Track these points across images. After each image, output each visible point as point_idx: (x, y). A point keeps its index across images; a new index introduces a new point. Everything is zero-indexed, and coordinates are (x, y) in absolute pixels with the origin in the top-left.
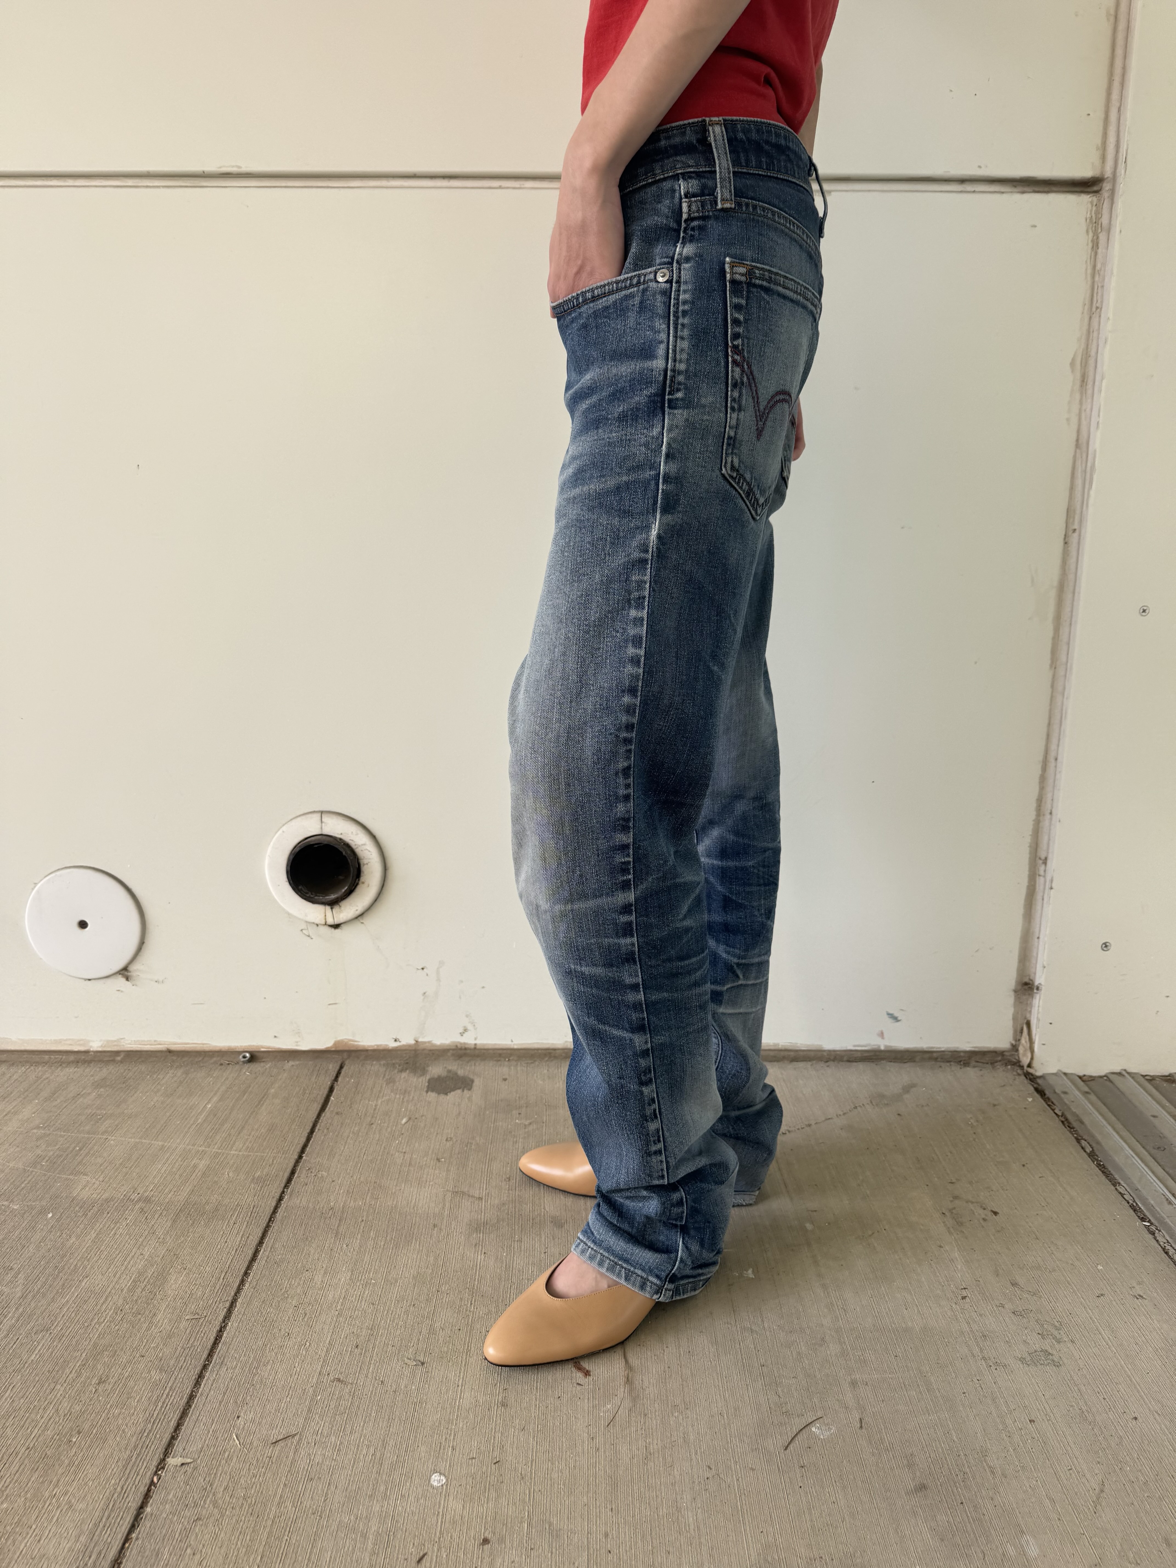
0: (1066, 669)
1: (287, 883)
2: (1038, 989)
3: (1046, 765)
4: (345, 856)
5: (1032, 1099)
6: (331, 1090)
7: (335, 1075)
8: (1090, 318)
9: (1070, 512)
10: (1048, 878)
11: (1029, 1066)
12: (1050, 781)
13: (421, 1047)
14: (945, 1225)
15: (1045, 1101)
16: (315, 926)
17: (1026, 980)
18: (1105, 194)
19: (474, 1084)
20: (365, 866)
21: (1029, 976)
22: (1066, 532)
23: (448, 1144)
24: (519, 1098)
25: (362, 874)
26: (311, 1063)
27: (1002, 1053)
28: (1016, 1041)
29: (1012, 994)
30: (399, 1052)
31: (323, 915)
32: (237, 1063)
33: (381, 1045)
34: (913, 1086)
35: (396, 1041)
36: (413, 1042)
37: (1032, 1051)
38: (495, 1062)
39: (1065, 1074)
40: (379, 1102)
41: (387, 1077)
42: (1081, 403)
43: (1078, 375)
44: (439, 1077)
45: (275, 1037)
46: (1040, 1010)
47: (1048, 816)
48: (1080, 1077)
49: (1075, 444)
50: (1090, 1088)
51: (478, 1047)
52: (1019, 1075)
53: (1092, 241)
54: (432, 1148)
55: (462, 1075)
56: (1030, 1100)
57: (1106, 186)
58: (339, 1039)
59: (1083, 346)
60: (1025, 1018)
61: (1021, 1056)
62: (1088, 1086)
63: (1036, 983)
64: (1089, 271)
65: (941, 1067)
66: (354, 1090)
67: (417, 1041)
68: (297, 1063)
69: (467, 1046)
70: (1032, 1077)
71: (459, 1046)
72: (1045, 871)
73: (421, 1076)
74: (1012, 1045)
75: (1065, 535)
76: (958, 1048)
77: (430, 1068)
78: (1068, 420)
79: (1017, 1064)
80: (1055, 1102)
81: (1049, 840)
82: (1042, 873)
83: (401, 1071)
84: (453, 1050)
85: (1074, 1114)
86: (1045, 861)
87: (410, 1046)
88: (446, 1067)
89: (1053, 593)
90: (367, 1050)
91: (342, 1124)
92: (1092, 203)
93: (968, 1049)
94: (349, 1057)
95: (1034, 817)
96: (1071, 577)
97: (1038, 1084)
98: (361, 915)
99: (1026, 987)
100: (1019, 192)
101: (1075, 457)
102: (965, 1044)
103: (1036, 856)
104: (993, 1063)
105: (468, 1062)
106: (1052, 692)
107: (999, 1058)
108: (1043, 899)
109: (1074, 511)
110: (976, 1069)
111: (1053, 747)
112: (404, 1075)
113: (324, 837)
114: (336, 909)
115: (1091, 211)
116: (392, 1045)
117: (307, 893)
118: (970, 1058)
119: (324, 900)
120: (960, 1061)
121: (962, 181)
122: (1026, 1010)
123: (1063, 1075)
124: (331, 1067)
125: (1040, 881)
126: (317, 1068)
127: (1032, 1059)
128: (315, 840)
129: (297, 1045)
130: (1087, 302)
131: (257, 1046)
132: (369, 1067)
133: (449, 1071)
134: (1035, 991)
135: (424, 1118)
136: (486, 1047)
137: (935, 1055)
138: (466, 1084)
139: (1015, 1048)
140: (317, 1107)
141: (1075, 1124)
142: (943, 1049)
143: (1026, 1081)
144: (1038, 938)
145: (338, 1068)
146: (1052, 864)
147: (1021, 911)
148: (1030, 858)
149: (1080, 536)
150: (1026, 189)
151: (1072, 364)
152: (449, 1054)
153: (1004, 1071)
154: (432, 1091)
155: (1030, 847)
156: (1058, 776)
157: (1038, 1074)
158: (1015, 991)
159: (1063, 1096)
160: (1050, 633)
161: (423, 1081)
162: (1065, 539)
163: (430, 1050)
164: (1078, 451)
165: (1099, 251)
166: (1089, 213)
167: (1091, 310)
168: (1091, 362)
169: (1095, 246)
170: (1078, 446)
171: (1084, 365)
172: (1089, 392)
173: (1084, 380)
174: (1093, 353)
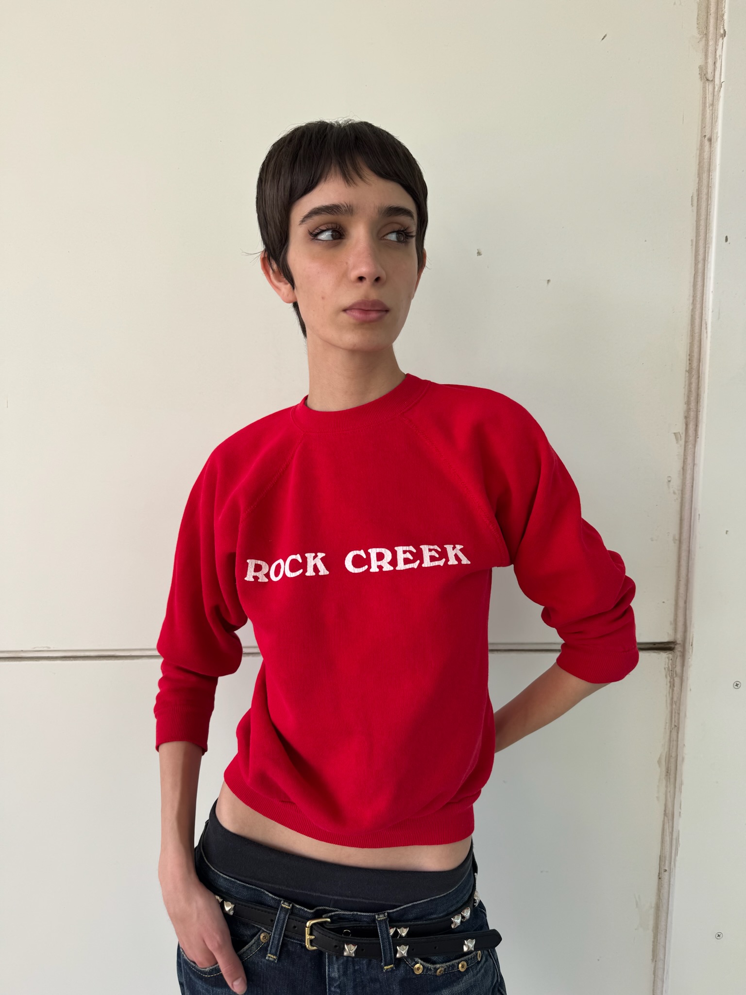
8: (671, 731)
9: (662, 859)
18: (678, 651)
22: (660, 870)
42: (667, 787)
43: (664, 769)
49: (663, 813)
53: (670, 682)
57: (678, 648)
59: (666, 750)
64: (669, 701)
75: (659, 873)
78: (658, 798)
89: (652, 912)
92: (668, 658)
96: (665, 901)
101: (664, 821)
106: (655, 977)
109: (665, 857)
130: (668, 722)
149: (669, 874)
151: (659, 762)
160: (651, 939)
162: (659, 875)
164: (666, 818)
165: (675, 689)
166: (667, 664)
167: (671, 727)
168: (673, 760)
169: (672, 685)
170: (665, 814)
171: (668, 762)
172: (672, 780)
173: (668, 772)
174: (674, 755)
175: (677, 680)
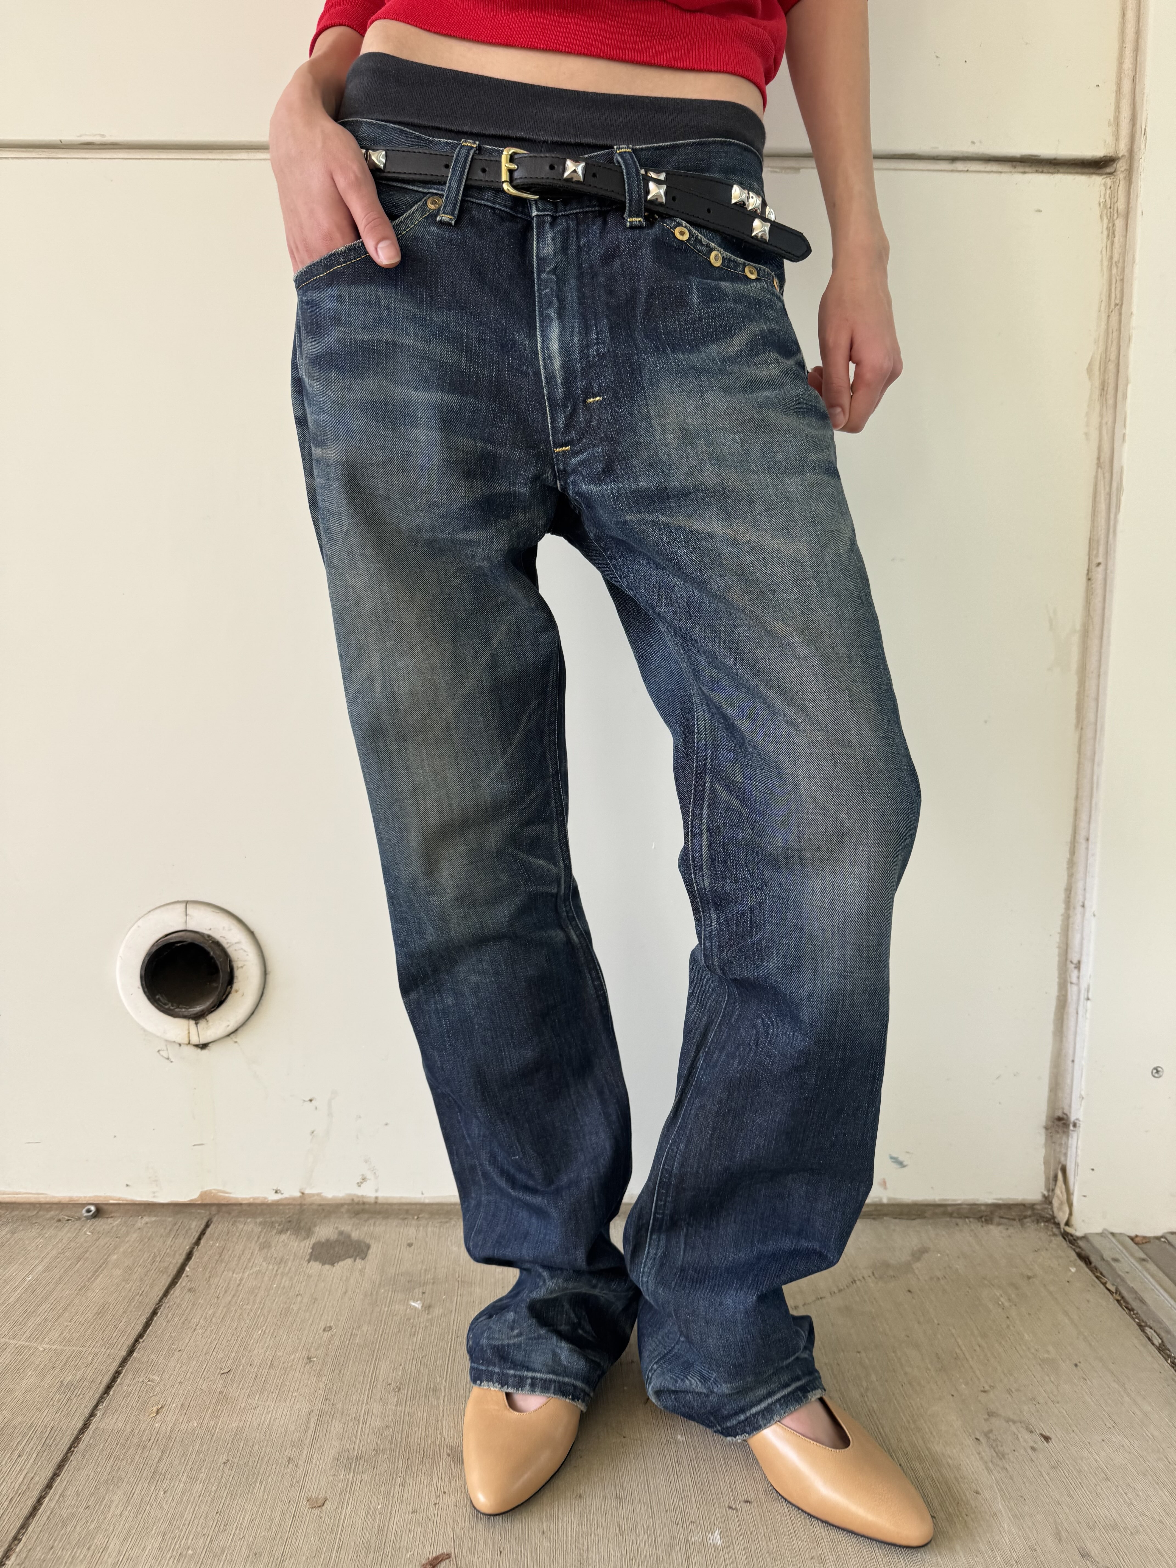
0: (1096, 731)
1: (141, 991)
2: (1075, 1125)
3: (1074, 847)
4: (212, 958)
5: (1076, 1268)
6: (189, 1256)
7: (196, 1237)
8: (1109, 316)
9: (1092, 543)
10: (1083, 986)
11: (1067, 1224)
12: (1081, 868)
13: (308, 1200)
14: (982, 1458)
15: (1092, 1271)
16: (178, 1045)
17: (1059, 1113)
18: (1121, 176)
19: (370, 1252)
20: (240, 970)
21: (1063, 1109)
22: (1089, 566)
23: (326, 1334)
24: (426, 1270)
25: (235, 980)
26: (170, 1219)
27: (1032, 1206)
28: (1048, 1191)
29: (1043, 1131)
30: (281, 1207)
31: (187, 1032)
32: (79, 1219)
33: (258, 1198)
34: (924, 1251)
35: (276, 1192)
36: (297, 1194)
37: (1070, 1205)
38: (400, 1221)
39: (1113, 1234)
40: (246, 1275)
41: (261, 1240)
42: (1101, 415)
43: (1097, 383)
44: (328, 1241)
45: (127, 1185)
46: (1079, 1152)
47: (1079, 909)
48: (1132, 1239)
49: (1095, 461)
50: (1146, 1254)
51: (380, 1201)
52: (1054, 1235)
53: (1108, 228)
54: (303, 1342)
55: (356, 1238)
56: (1073, 1270)
57: (1121, 166)
58: (207, 1188)
59: (1101, 349)
60: (1060, 1162)
61: (1055, 1210)
62: (1142, 1249)
63: (1073, 1118)
64: (1105, 263)
65: (957, 1225)
66: (216, 1257)
67: (303, 1193)
68: (153, 1219)
69: (365, 1200)
70: (1071, 1238)
71: (356, 1200)
72: (1078, 978)
73: (304, 1239)
74: (1044, 1196)
75: (1088, 570)
76: (978, 1200)
77: (317, 1229)
78: (1086, 434)
79: (1052, 1220)
80: (1104, 1272)
81: (1082, 938)
82: (1074, 980)
83: (280, 1232)
84: (349, 1204)
85: (1132, 1290)
86: (1078, 966)
87: (294, 1199)
88: (337, 1228)
89: (1076, 639)
90: (241, 1204)
91: (193, 1305)
92: (1105, 185)
93: (990, 1201)
94: (219, 1212)
95: (1062, 911)
96: (1097, 619)
97: (1080, 1247)
98: (235, 1031)
99: (1060, 1123)
100: (1019, 172)
101: (1096, 477)
102: (986, 1195)
103: (1066, 959)
104: (1022, 1219)
105: (366, 1221)
106: (1079, 758)
107: (1029, 1213)
108: (1077, 1013)
109: (1098, 541)
110: (1001, 1228)
111: (1083, 824)
112: (284, 1237)
113: (188, 934)
114: (202, 1023)
115: (1105, 195)
116: (272, 1197)
117: (166, 1004)
118: (992, 1213)
119: (186, 1014)
120: (981, 1217)
121: (953, 159)
122: (1060, 1152)
123: (1110, 1236)
124: (194, 1224)
125: (1072, 990)
126: (177, 1226)
127: (1071, 1214)
128: (175, 937)
129: (154, 1197)
130: (1104, 298)
131: (105, 1197)
132: (241, 1226)
133: (341, 1233)
134: (1071, 1128)
135: (299, 1298)
136: (390, 1201)
137: (950, 1209)
138: (359, 1250)
139: (1047, 1200)
140: (166, 1280)
141: (1134, 1304)
142: (959, 1202)
143: (1065, 1244)
144: (1073, 1061)
145: (202, 1227)
146: (1087, 968)
147: (1050, 1028)
148: (1059, 962)
149: (1106, 569)
150: (1027, 170)
151: (1089, 370)
152: (343, 1210)
153: (1036, 1230)
154: (316, 1260)
155: (1059, 947)
156: (1090, 861)
157: (1079, 1233)
158: (1046, 1128)
159: (1113, 1264)
160: (1073, 689)
161: (306, 1246)
162: (1088, 574)
163: (320, 1205)
164: (1100, 470)
165: (1116, 240)
166: (1102, 197)
167: (1109, 308)
168: (1112, 367)
169: (1111, 234)
170: (1099, 465)
171: (1104, 371)
172: (1111, 402)
173: (1103, 388)
174: (1113, 357)
175: (1119, 223)
